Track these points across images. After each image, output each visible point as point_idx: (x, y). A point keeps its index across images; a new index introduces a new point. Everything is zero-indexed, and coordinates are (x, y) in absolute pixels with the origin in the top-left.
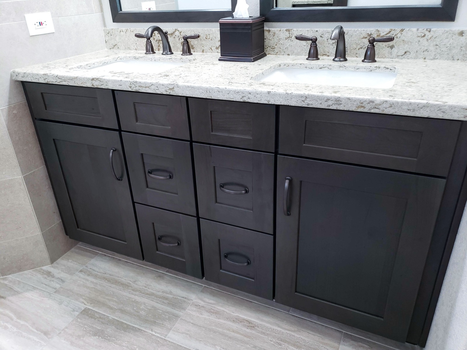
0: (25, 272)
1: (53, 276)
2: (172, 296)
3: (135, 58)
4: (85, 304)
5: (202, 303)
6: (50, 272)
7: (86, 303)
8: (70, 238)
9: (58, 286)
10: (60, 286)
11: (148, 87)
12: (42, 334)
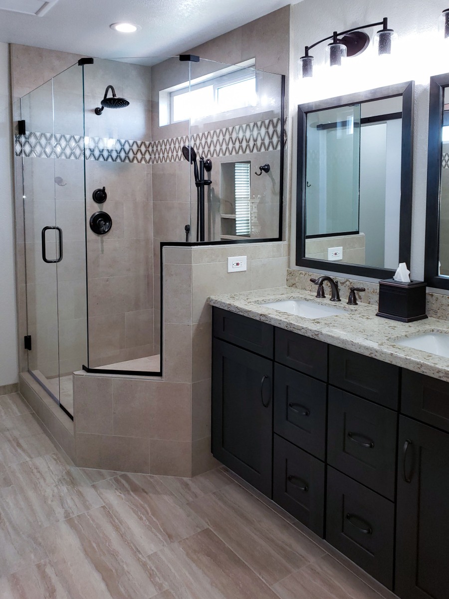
0: (169, 477)
1: (189, 489)
2: (290, 550)
3: (306, 299)
4: (208, 525)
5: (319, 570)
6: (188, 485)
7: (210, 524)
8: (214, 456)
9: (191, 499)
10: (192, 500)
11: (300, 330)
12: (167, 536)
